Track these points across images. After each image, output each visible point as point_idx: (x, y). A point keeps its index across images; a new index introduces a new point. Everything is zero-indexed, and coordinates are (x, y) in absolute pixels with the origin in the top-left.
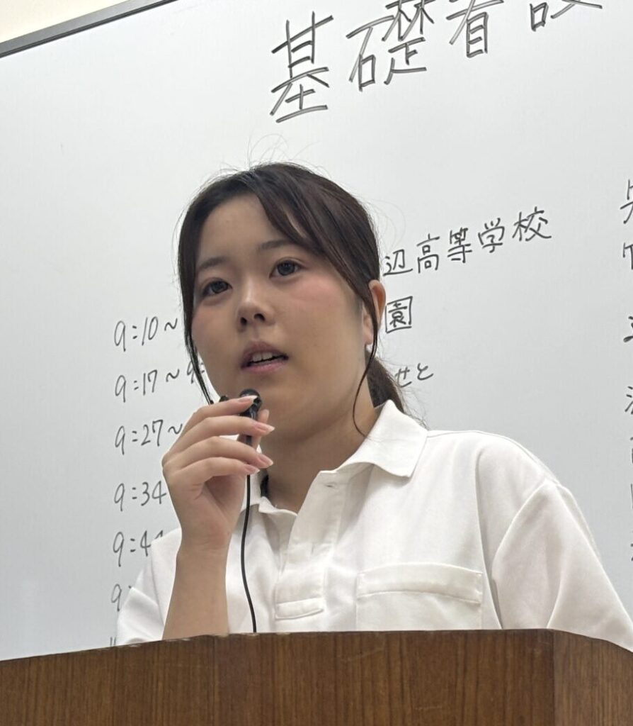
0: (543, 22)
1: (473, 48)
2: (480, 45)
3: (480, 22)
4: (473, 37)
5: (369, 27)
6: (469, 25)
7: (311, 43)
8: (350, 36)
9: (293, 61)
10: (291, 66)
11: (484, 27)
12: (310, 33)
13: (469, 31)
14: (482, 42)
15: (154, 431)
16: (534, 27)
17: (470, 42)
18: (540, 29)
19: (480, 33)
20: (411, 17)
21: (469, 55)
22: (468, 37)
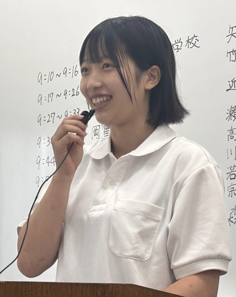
15: (52, 117)
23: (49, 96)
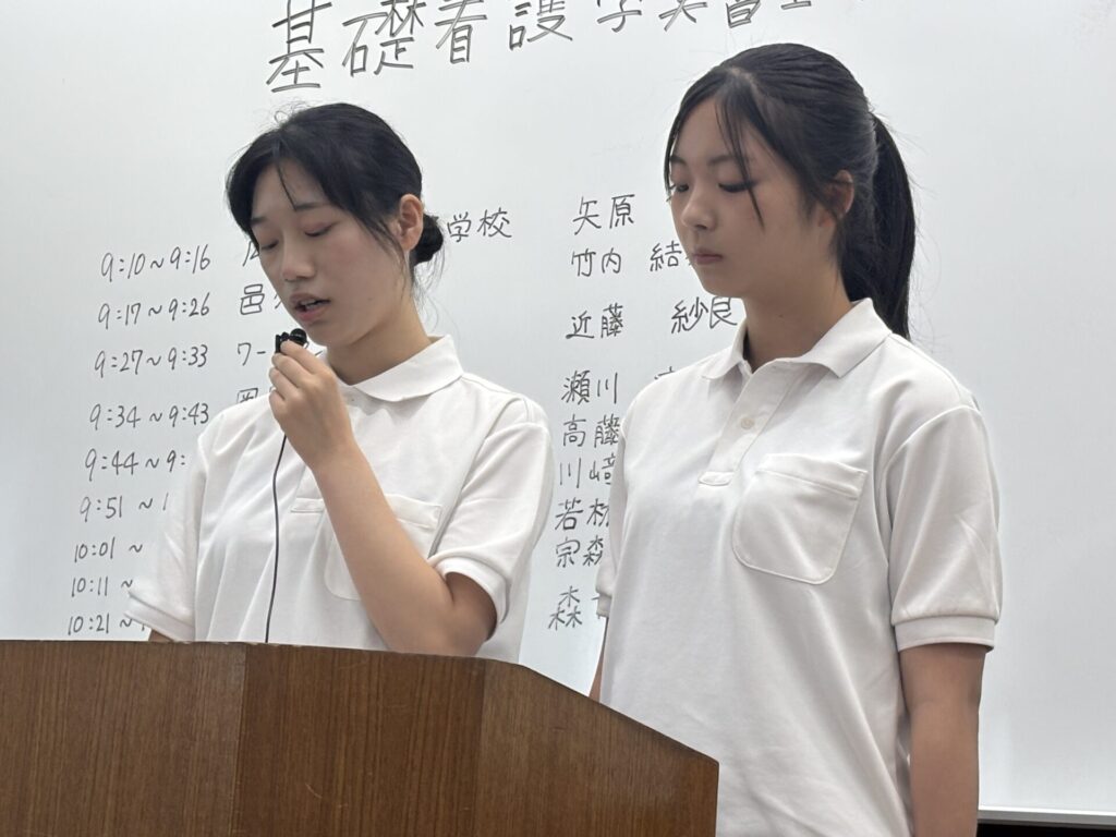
0: (520, 44)
1: (457, 55)
2: (463, 54)
3: (465, 33)
4: (457, 45)
5: (364, 19)
6: (454, 34)
7: (310, 24)
8: (346, 24)
9: (292, 37)
10: (289, 42)
11: (468, 38)
12: (309, 15)
13: (455, 40)
14: (465, 52)
15: (133, 360)
16: (512, 46)
17: (454, 50)
18: (517, 49)
19: (464, 43)
20: (403, 17)
21: (452, 61)
22: (453, 44)
23: (130, 309)
